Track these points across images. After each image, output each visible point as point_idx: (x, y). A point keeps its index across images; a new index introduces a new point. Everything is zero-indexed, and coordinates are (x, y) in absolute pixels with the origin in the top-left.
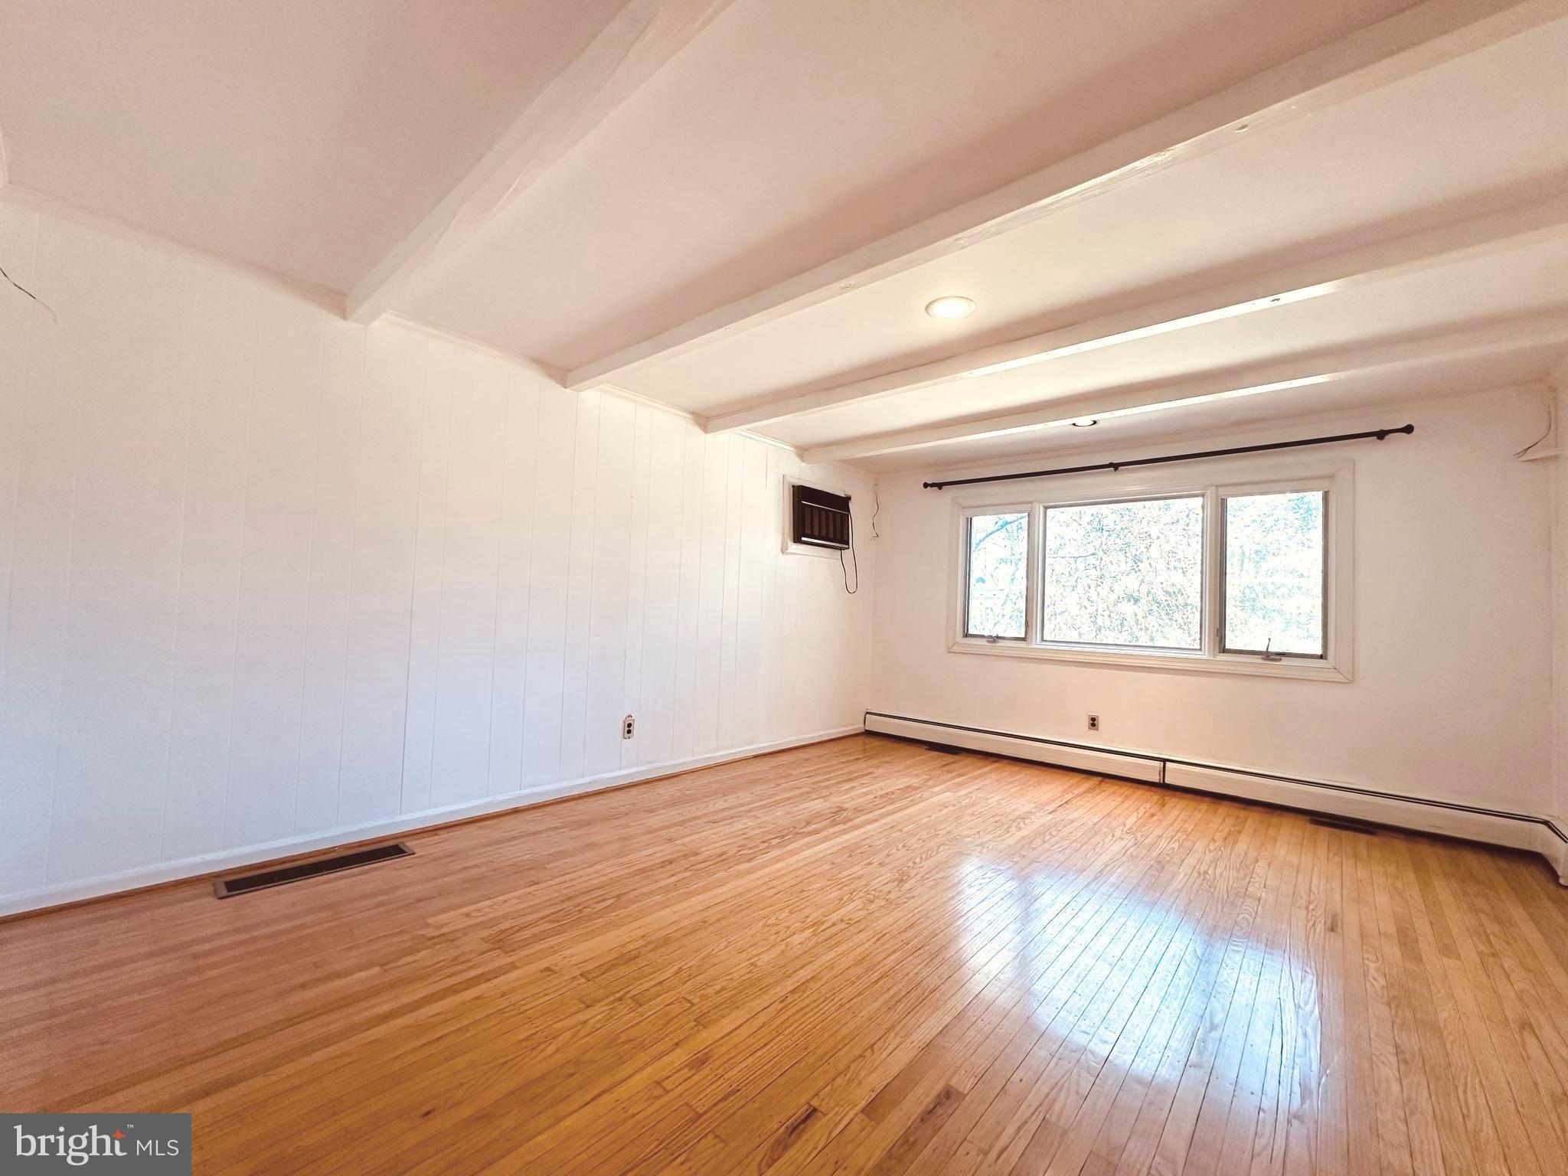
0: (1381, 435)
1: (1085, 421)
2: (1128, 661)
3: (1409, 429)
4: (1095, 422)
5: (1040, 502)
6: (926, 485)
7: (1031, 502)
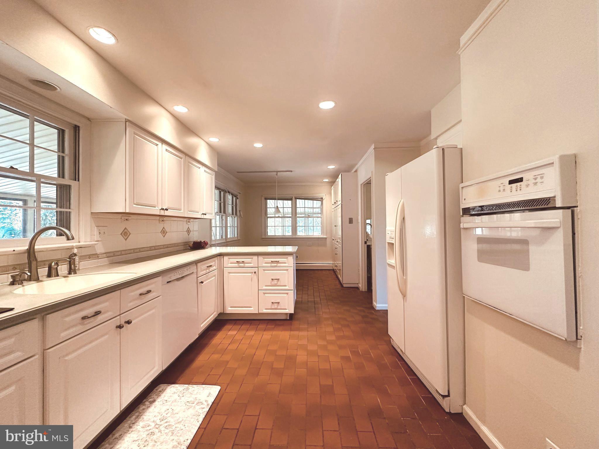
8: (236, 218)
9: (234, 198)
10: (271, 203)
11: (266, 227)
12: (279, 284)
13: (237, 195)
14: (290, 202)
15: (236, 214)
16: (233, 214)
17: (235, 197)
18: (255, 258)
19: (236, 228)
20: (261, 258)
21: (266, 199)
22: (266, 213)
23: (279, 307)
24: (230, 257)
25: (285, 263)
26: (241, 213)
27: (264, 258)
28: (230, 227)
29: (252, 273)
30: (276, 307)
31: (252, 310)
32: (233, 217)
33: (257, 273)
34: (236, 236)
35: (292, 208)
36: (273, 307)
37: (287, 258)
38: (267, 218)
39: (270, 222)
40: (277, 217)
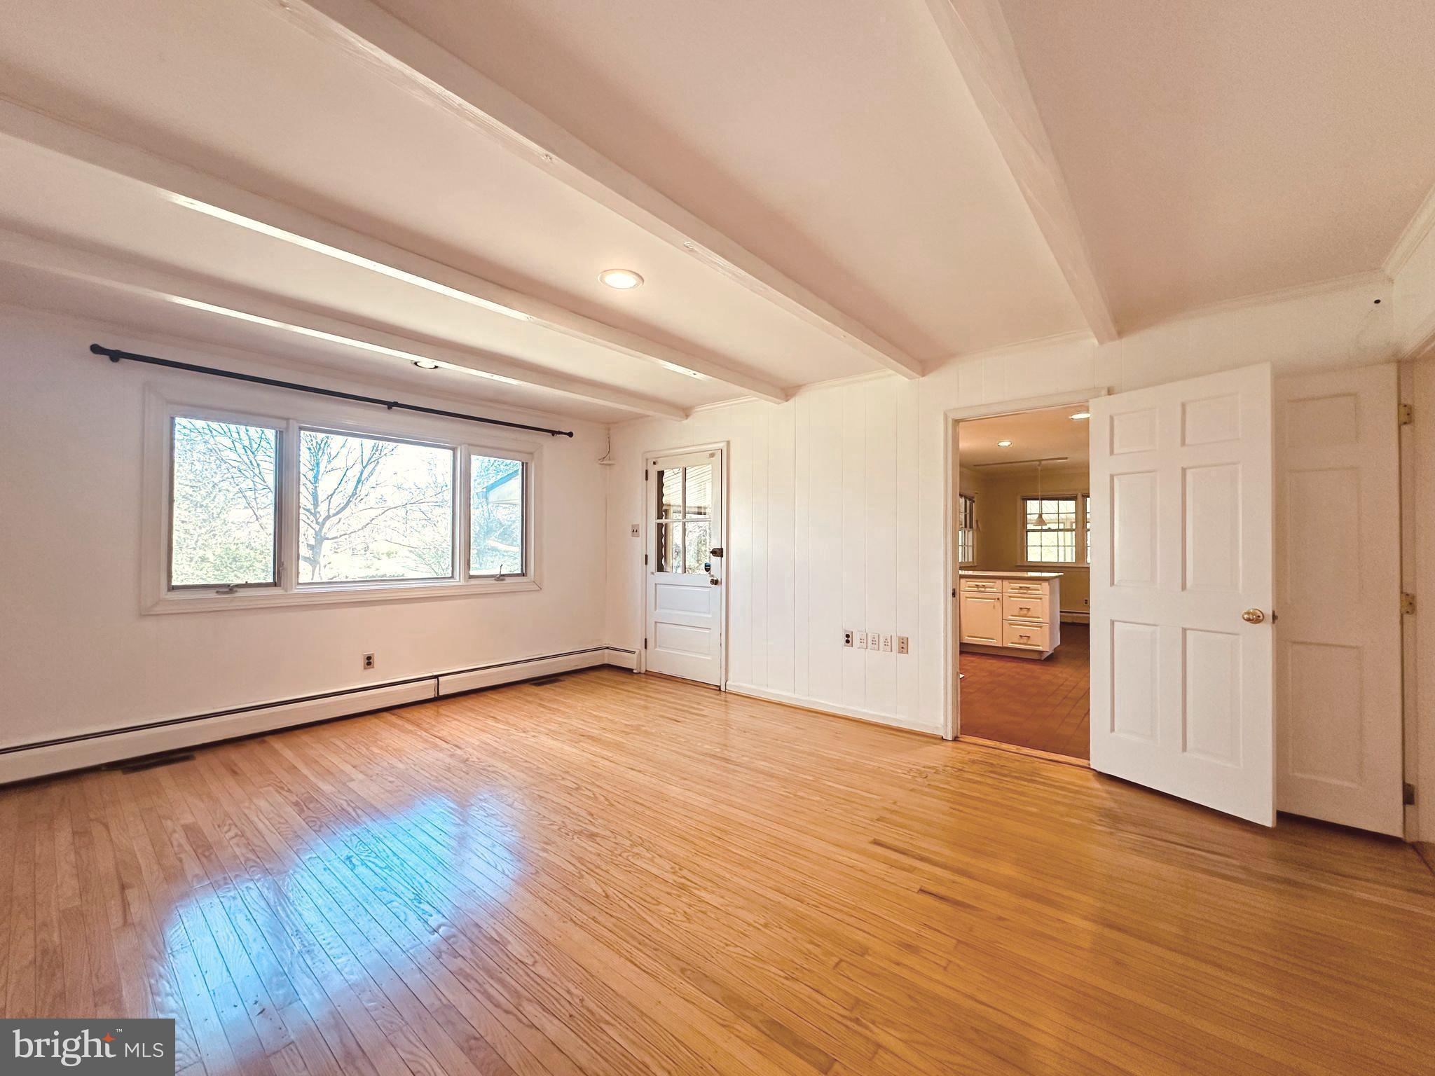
0: (554, 433)
1: (426, 363)
2: (394, 595)
3: (570, 435)
4: (436, 367)
5: (298, 421)
6: (96, 349)
7: (287, 419)
8: (971, 533)
9: (968, 502)
10: (1032, 506)
11: (1024, 547)
12: (1030, 614)
13: (973, 497)
14: (1073, 503)
15: (971, 527)
16: (966, 527)
17: (970, 500)
18: (999, 582)
19: (971, 549)
20: (1006, 583)
21: (1026, 499)
22: (1025, 523)
23: (1029, 643)
24: (967, 580)
25: (1038, 590)
26: (980, 525)
27: (1010, 583)
28: (962, 546)
29: (995, 599)
30: (1025, 641)
31: (994, 643)
32: (966, 532)
33: (1001, 599)
34: (971, 560)
35: (1076, 513)
36: (1022, 642)
37: (1040, 584)
38: (1027, 532)
39: (1033, 538)
40: (1046, 530)
